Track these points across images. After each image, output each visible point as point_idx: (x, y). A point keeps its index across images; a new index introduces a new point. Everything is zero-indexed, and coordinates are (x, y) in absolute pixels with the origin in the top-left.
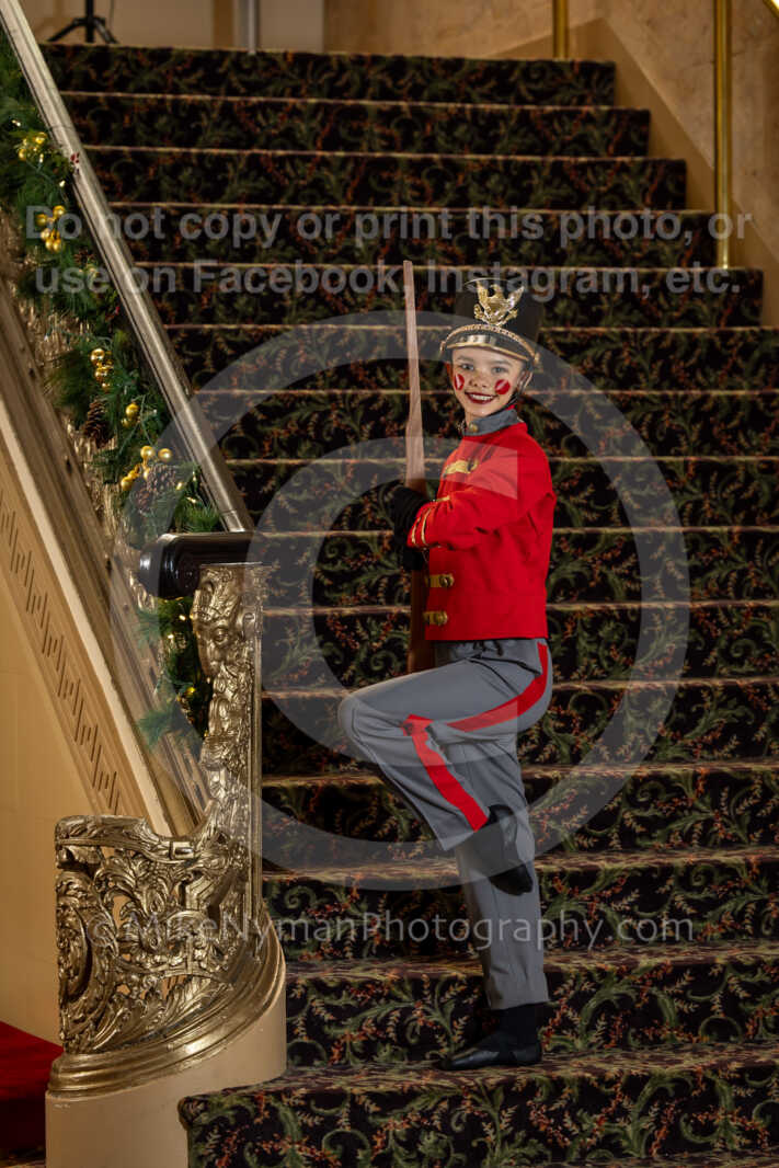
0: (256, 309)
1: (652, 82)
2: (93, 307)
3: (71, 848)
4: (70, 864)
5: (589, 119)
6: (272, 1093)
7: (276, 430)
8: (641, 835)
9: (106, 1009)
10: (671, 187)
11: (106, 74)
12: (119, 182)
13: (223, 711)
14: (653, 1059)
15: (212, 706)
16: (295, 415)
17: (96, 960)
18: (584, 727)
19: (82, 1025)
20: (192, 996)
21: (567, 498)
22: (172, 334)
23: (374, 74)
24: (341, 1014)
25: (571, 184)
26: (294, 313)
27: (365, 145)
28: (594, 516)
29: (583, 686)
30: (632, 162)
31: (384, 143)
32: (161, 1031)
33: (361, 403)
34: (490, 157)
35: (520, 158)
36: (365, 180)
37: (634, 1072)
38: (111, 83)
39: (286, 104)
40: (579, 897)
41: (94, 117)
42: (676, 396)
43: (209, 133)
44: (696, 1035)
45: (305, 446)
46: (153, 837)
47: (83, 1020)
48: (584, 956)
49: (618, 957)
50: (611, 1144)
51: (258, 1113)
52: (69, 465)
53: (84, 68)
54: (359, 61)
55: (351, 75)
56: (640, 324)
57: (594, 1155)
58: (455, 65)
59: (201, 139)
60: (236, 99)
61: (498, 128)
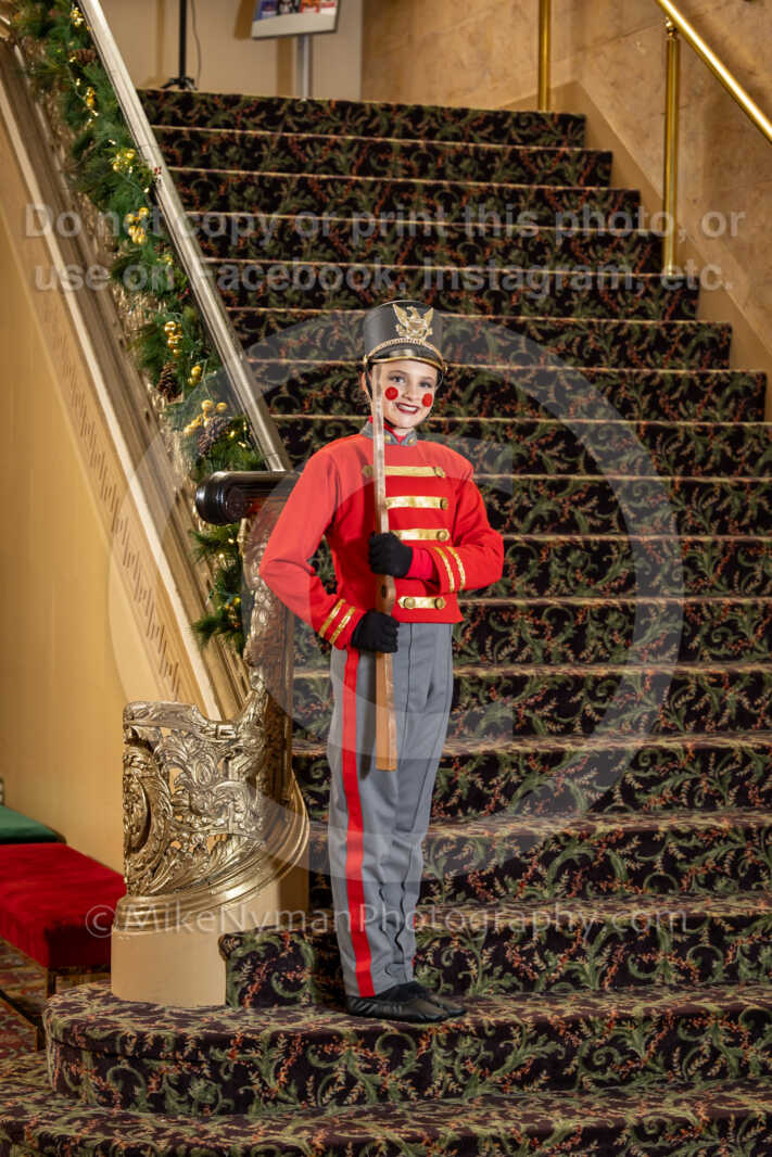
0: (302, 298)
1: (614, 129)
2: (168, 289)
3: (135, 728)
4: (135, 740)
5: (565, 157)
7: (315, 392)
8: (598, 723)
9: (161, 860)
11: (190, 114)
12: (194, 193)
13: (262, 618)
14: (608, 908)
15: (254, 614)
16: (329, 381)
17: (154, 820)
18: (555, 634)
19: (140, 874)
20: (232, 851)
21: (543, 451)
22: (233, 315)
23: (399, 119)
25: (550, 207)
26: (331, 301)
27: (390, 173)
28: (564, 466)
29: (554, 602)
30: (598, 191)
31: (405, 172)
32: (206, 879)
34: (487, 184)
35: (511, 186)
36: (389, 199)
38: (193, 120)
39: (328, 140)
40: (549, 773)
41: (179, 146)
42: (631, 373)
43: (268, 161)
44: (641, 888)
45: (337, 406)
46: (203, 721)
47: (143, 868)
49: (579, 823)
50: (572, 979)
51: (283, 950)
52: (147, 415)
53: (172, 109)
54: (387, 108)
55: (381, 120)
56: (603, 316)
57: (557, 987)
58: (461, 114)
59: (262, 165)
60: (290, 135)
61: (494, 162)
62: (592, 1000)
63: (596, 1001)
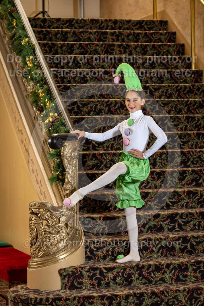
0: (81, 80)
1: (176, 25)
2: (39, 80)
3: (32, 209)
4: (33, 213)
5: (161, 34)
6: (81, 268)
7: (85, 109)
8: (171, 206)
9: (41, 248)
10: (181, 50)
11: (46, 24)
12: (47, 49)
13: (69, 176)
14: (173, 259)
15: (66, 175)
16: (89, 105)
17: (38, 236)
18: (158, 180)
19: (35, 252)
22: (59, 87)
23: (110, 24)
24: (98, 249)
25: (157, 49)
26: (90, 81)
27: (107, 41)
29: (158, 170)
30: (172, 44)
31: (112, 40)
32: (54, 253)
33: (105, 102)
34: (137, 43)
35: (145, 44)
36: (107, 49)
37: (168, 263)
38: (47, 26)
39: (88, 31)
40: (156, 220)
41: (42, 35)
42: (181, 100)
43: (70, 38)
44: (184, 253)
45: (92, 113)
47: (36, 250)
48: (157, 235)
49: (165, 235)
50: (163, 280)
51: (77, 272)
52: (34, 117)
53: (40, 23)
54: (106, 21)
55: (104, 24)
56: (173, 83)
57: (158, 283)
58: (129, 21)
59: (68, 40)
60: (76, 30)
61: (139, 36)
62: (168, 286)
63: (170, 286)
